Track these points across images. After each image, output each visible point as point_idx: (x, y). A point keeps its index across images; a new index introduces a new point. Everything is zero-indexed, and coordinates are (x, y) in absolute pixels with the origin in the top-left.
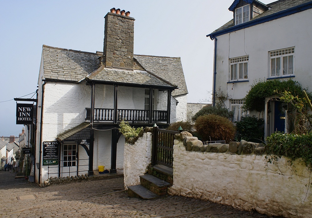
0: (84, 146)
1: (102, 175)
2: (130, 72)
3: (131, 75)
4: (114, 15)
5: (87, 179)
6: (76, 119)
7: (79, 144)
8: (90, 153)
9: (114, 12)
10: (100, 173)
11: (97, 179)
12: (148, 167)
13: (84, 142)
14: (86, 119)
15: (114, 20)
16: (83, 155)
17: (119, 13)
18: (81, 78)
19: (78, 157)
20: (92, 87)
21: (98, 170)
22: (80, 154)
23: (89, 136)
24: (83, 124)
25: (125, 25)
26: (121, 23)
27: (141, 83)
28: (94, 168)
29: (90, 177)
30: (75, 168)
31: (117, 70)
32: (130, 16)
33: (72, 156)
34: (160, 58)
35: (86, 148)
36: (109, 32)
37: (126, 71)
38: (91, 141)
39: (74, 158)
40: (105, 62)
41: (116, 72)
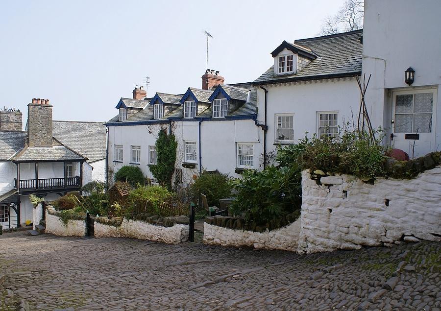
0: (13, 207)
1: (28, 227)
2: (50, 149)
3: (50, 152)
4: (35, 105)
5: (16, 231)
6: (7, 187)
7: (9, 206)
8: (18, 212)
9: (35, 102)
10: (27, 225)
11: (24, 229)
12: (40, 221)
13: (12, 204)
14: (15, 187)
15: (35, 109)
16: (13, 213)
17: (40, 102)
18: (10, 157)
19: (9, 215)
20: (17, 165)
21: (26, 224)
22: (10, 212)
23: (17, 200)
24: (12, 191)
25: (45, 112)
26: (41, 111)
27: (57, 158)
28: (22, 222)
29: (18, 228)
30: (7, 223)
31: (38, 148)
32: (49, 103)
33: (5, 214)
34: (87, 124)
35: (15, 209)
36: (31, 119)
37: (46, 149)
38: (18, 203)
39: (6, 216)
40: (28, 142)
41: (37, 150)
